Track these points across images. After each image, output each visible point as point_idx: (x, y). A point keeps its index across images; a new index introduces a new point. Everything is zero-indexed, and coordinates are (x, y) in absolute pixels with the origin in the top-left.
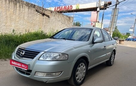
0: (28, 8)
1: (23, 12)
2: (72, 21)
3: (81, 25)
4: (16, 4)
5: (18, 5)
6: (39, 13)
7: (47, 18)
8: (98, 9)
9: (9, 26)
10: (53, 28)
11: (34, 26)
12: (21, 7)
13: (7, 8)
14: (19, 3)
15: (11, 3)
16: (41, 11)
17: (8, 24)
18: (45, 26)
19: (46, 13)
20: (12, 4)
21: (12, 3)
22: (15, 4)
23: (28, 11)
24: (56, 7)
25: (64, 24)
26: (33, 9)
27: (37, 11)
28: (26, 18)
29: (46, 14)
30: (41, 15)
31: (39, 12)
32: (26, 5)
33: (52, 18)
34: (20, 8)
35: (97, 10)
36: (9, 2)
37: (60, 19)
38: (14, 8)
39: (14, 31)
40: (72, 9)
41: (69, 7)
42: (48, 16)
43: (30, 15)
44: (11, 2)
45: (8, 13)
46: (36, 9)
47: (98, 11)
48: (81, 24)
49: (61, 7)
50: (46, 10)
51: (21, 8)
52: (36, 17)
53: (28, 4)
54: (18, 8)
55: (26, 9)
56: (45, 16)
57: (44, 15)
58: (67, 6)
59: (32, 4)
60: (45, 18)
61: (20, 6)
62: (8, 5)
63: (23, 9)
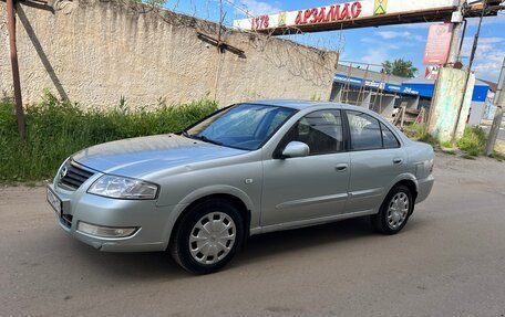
0: (173, 30)
1: (157, 42)
2: (332, 65)
3: (415, 70)
4: (134, 20)
5: (141, 20)
6: (207, 45)
7: (236, 57)
8: (456, 16)
9: (115, 85)
10: (257, 92)
11: (190, 84)
12: (151, 27)
13: (108, 34)
14: (145, 16)
15: (118, 17)
16: (216, 37)
17: (112, 80)
18: (226, 85)
19: (232, 42)
20: (122, 20)
21: (124, 17)
22: (132, 19)
23: (173, 38)
24: (304, 11)
25: (301, 75)
26: (190, 32)
27: (200, 36)
28: (164, 61)
29: (232, 45)
30: (215, 48)
31: (207, 41)
32: (167, 19)
33: (254, 56)
34: (147, 31)
35: (452, 21)
36: (115, 13)
37: (284, 59)
38: (130, 32)
39: (122, 102)
40: (359, 17)
41: (350, 8)
42: (240, 53)
43: (179, 53)
44: (121, 14)
45: (112, 49)
46: (199, 30)
47: (456, 24)
48: (414, 66)
49: (319, 9)
50: (233, 32)
51: (151, 32)
52: (197, 57)
53: (171, 18)
54: (140, 32)
55: (166, 32)
56: (228, 52)
57: (223, 47)
58: (342, 6)
59: (186, 17)
60: (227, 57)
61: (146, 25)
62: (110, 24)
63: (158, 35)
